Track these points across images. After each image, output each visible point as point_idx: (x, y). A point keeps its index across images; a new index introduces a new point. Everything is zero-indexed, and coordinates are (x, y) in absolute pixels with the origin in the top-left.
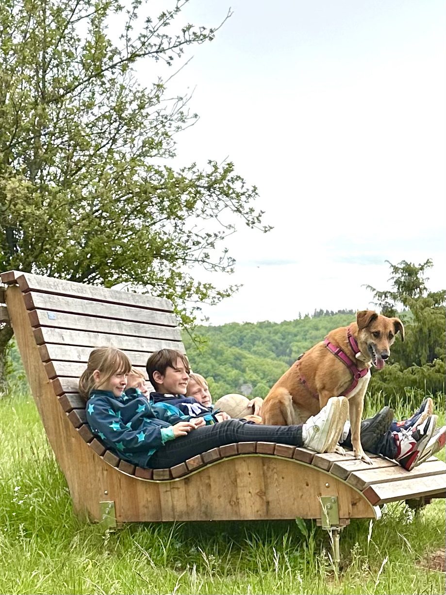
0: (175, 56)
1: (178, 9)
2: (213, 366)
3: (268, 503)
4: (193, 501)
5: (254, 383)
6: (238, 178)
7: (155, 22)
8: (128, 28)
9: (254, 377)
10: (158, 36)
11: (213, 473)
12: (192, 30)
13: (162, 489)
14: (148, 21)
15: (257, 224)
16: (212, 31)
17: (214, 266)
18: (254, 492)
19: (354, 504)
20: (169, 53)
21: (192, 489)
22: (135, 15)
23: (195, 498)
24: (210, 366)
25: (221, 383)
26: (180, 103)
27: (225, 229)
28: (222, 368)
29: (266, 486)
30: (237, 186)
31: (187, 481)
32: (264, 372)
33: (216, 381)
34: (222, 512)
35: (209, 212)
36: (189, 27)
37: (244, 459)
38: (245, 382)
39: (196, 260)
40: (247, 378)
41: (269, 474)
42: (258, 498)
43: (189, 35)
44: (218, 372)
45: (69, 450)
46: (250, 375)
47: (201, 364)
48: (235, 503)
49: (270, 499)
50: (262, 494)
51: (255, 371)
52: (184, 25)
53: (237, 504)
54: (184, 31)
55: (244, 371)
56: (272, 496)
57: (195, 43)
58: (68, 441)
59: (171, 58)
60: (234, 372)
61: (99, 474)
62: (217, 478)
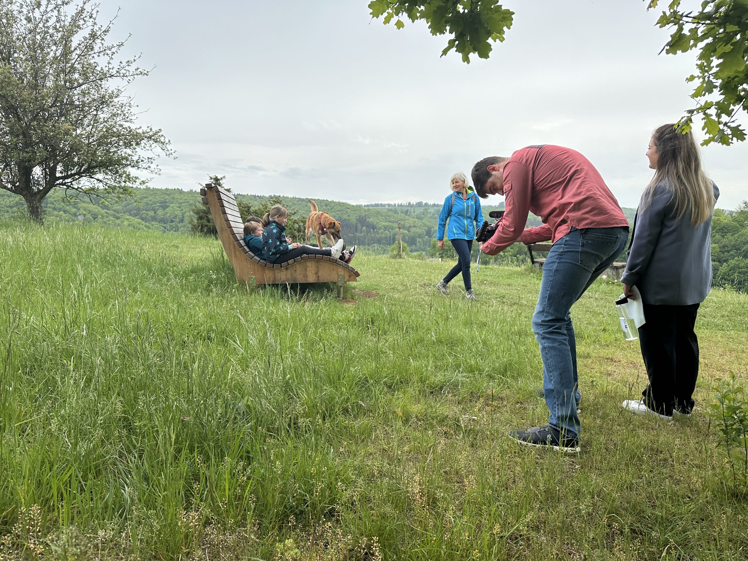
0: (131, 80)
1: (135, 60)
2: (63, 207)
3: (318, 277)
4: (289, 276)
5: (85, 215)
6: (162, 136)
7: (124, 64)
8: (109, 63)
9: (84, 212)
10: (125, 70)
11: (298, 266)
12: (139, 70)
13: (276, 272)
14: (121, 63)
15: (171, 156)
16: (148, 72)
17: (152, 171)
18: (313, 273)
19: (350, 277)
20: (129, 78)
21: (289, 272)
22: (112, 58)
23: (290, 275)
24: (61, 207)
25: (67, 214)
26: (130, 99)
27: (156, 156)
28: (68, 208)
29: (318, 271)
30: (162, 139)
31: (287, 269)
32: (89, 211)
33: (65, 213)
34: (300, 279)
35: (147, 148)
36: (138, 69)
37: (310, 261)
38: (80, 215)
39: (144, 168)
40: (81, 213)
41: (319, 266)
42: (315, 275)
43: (138, 72)
44: (66, 209)
45: (235, 256)
46: (82, 211)
47: (57, 205)
48: (306, 276)
49: (320, 275)
50: (316, 273)
51: (85, 210)
52: (136, 68)
53: (307, 277)
54: (136, 70)
55: (79, 209)
56: (320, 274)
57: (140, 75)
58: (235, 253)
59: (129, 80)
60: (74, 210)
61: (249, 266)
62: (299, 268)
